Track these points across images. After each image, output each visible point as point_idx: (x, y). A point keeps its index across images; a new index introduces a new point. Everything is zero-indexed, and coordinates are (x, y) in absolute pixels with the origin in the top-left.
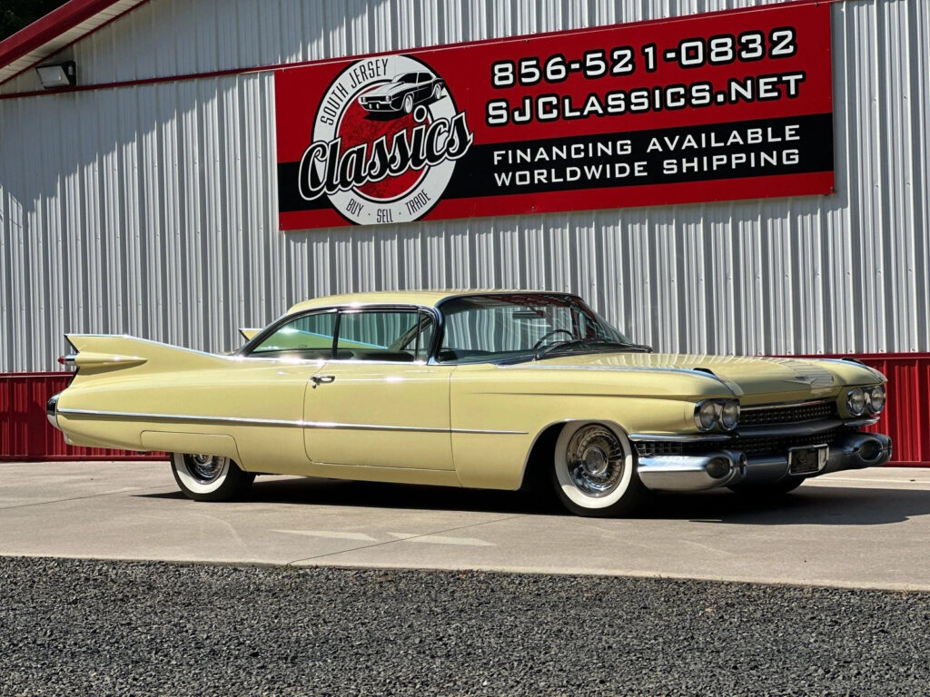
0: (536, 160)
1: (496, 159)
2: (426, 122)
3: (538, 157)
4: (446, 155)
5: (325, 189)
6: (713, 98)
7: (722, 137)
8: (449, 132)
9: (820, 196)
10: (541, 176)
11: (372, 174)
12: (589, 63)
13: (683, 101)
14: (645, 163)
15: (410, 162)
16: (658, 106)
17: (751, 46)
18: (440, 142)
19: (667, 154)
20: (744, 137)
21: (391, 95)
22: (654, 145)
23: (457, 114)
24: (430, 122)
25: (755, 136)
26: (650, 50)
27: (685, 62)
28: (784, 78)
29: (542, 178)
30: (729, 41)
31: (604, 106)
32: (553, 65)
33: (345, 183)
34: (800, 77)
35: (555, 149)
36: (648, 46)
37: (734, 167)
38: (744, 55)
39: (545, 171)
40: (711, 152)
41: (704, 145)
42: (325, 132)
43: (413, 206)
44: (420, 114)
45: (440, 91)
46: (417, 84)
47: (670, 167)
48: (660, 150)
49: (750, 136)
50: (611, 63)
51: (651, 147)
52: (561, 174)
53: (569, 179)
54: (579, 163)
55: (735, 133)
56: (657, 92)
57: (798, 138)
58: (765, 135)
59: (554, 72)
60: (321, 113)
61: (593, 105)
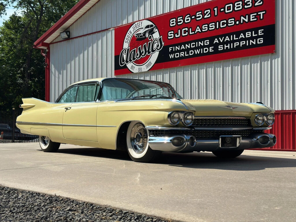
0: (181, 49)
1: (170, 50)
2: (152, 40)
3: (182, 48)
4: (157, 50)
5: (126, 63)
6: (235, 23)
7: (238, 36)
8: (157, 42)
9: (270, 54)
10: (182, 54)
11: (137, 57)
12: (197, 16)
13: (225, 25)
14: (213, 47)
15: (147, 53)
16: (217, 27)
17: (248, 3)
18: (155, 46)
19: (220, 43)
20: (245, 35)
21: (143, 32)
22: (216, 41)
23: (160, 36)
24: (153, 40)
25: (248, 34)
26: (216, 9)
27: (226, 11)
28: (259, 13)
29: (182, 55)
30: (241, 3)
31: (201, 29)
32: (187, 18)
33: (130, 60)
34: (264, 12)
35: (187, 45)
36: (215, 8)
37: (241, 46)
38: (246, 7)
39: (183, 53)
40: (234, 41)
41: (232, 40)
42: (126, 46)
43: (147, 66)
44: (150, 37)
45: (156, 30)
46: (150, 28)
47: (221, 48)
48: (218, 42)
49: (247, 35)
50: (204, 15)
51: (215, 42)
52: (188, 53)
53: (190, 54)
54: (193, 49)
55: (242, 34)
56: (218, 23)
57: (263, 34)
58: (252, 34)
59: (187, 20)
60: (125, 40)
61: (198, 30)
